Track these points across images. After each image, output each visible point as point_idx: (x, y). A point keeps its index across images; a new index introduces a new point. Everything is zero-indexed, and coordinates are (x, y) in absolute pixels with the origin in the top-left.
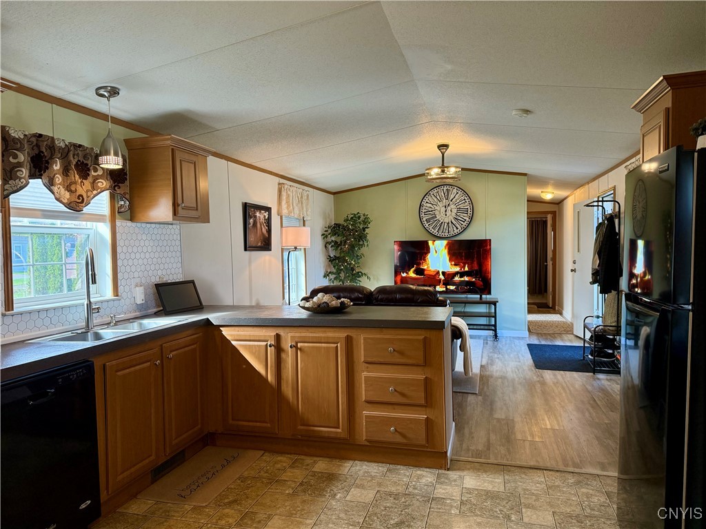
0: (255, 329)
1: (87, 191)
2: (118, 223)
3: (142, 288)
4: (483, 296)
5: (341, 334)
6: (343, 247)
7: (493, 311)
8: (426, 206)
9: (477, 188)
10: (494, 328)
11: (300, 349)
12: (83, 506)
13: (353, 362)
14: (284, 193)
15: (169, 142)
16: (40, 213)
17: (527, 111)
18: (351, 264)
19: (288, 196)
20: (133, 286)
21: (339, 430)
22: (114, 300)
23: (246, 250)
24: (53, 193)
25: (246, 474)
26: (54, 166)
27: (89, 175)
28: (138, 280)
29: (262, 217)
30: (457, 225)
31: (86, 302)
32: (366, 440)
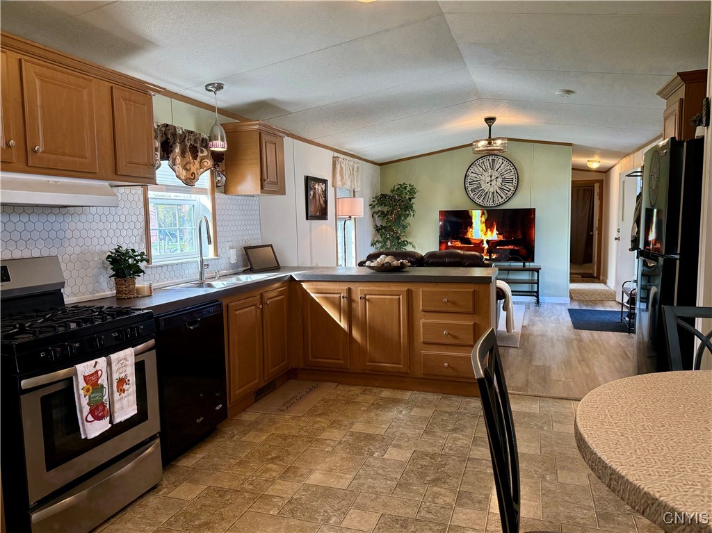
0: (330, 283)
1: (197, 169)
2: (217, 195)
3: (235, 250)
4: (527, 264)
5: (404, 288)
6: (389, 217)
7: (536, 278)
8: (472, 176)
9: (521, 156)
10: (536, 294)
11: (368, 300)
12: (218, 408)
13: (413, 311)
14: (338, 167)
15: (257, 127)
16: (164, 187)
17: (569, 92)
18: (397, 233)
19: (342, 168)
20: (228, 248)
22: (215, 259)
23: (307, 219)
24: (175, 171)
25: (327, 397)
26: (176, 150)
27: (197, 156)
28: (231, 244)
29: (320, 189)
30: (502, 195)
31: (199, 259)
32: (424, 374)
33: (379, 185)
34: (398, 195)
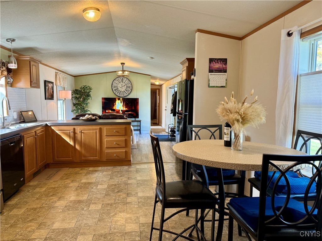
0: (65, 126)
2: (8, 87)
3: (16, 113)
4: (136, 119)
5: (98, 127)
7: (139, 124)
8: (114, 84)
9: (133, 78)
10: (140, 130)
11: (83, 133)
13: (102, 136)
14: (58, 76)
15: (29, 58)
17: (152, 58)
19: (59, 78)
20: (13, 112)
21: (97, 158)
22: (7, 117)
28: (14, 110)
29: (51, 86)
30: (126, 93)
31: (2, 117)
32: (106, 160)
33: (74, 85)
34: (83, 90)
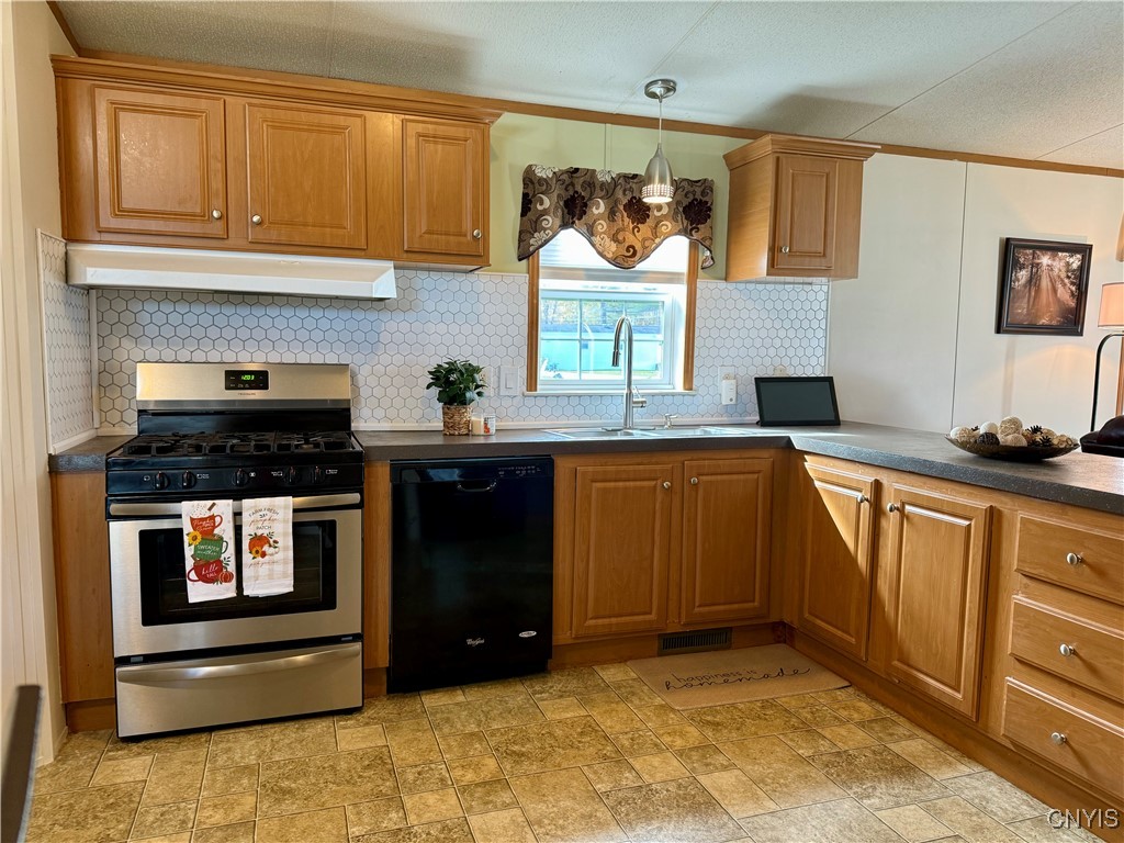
1: (644, 240)
2: (700, 284)
3: (732, 381)
5: (981, 502)
11: (907, 517)
13: (998, 567)
20: (720, 378)
21: (959, 696)
22: (681, 395)
23: (998, 331)
24: (593, 245)
25: (781, 700)
26: (594, 209)
27: (648, 216)
29: (1059, 265)
31: (625, 392)
32: (1007, 739)
